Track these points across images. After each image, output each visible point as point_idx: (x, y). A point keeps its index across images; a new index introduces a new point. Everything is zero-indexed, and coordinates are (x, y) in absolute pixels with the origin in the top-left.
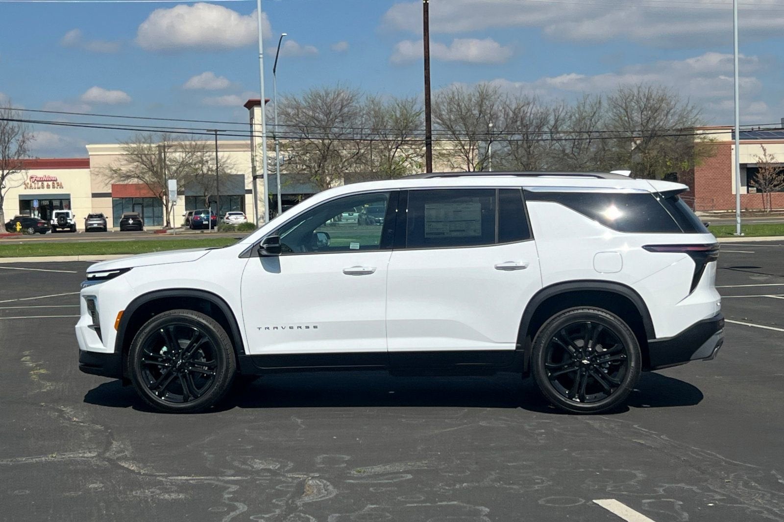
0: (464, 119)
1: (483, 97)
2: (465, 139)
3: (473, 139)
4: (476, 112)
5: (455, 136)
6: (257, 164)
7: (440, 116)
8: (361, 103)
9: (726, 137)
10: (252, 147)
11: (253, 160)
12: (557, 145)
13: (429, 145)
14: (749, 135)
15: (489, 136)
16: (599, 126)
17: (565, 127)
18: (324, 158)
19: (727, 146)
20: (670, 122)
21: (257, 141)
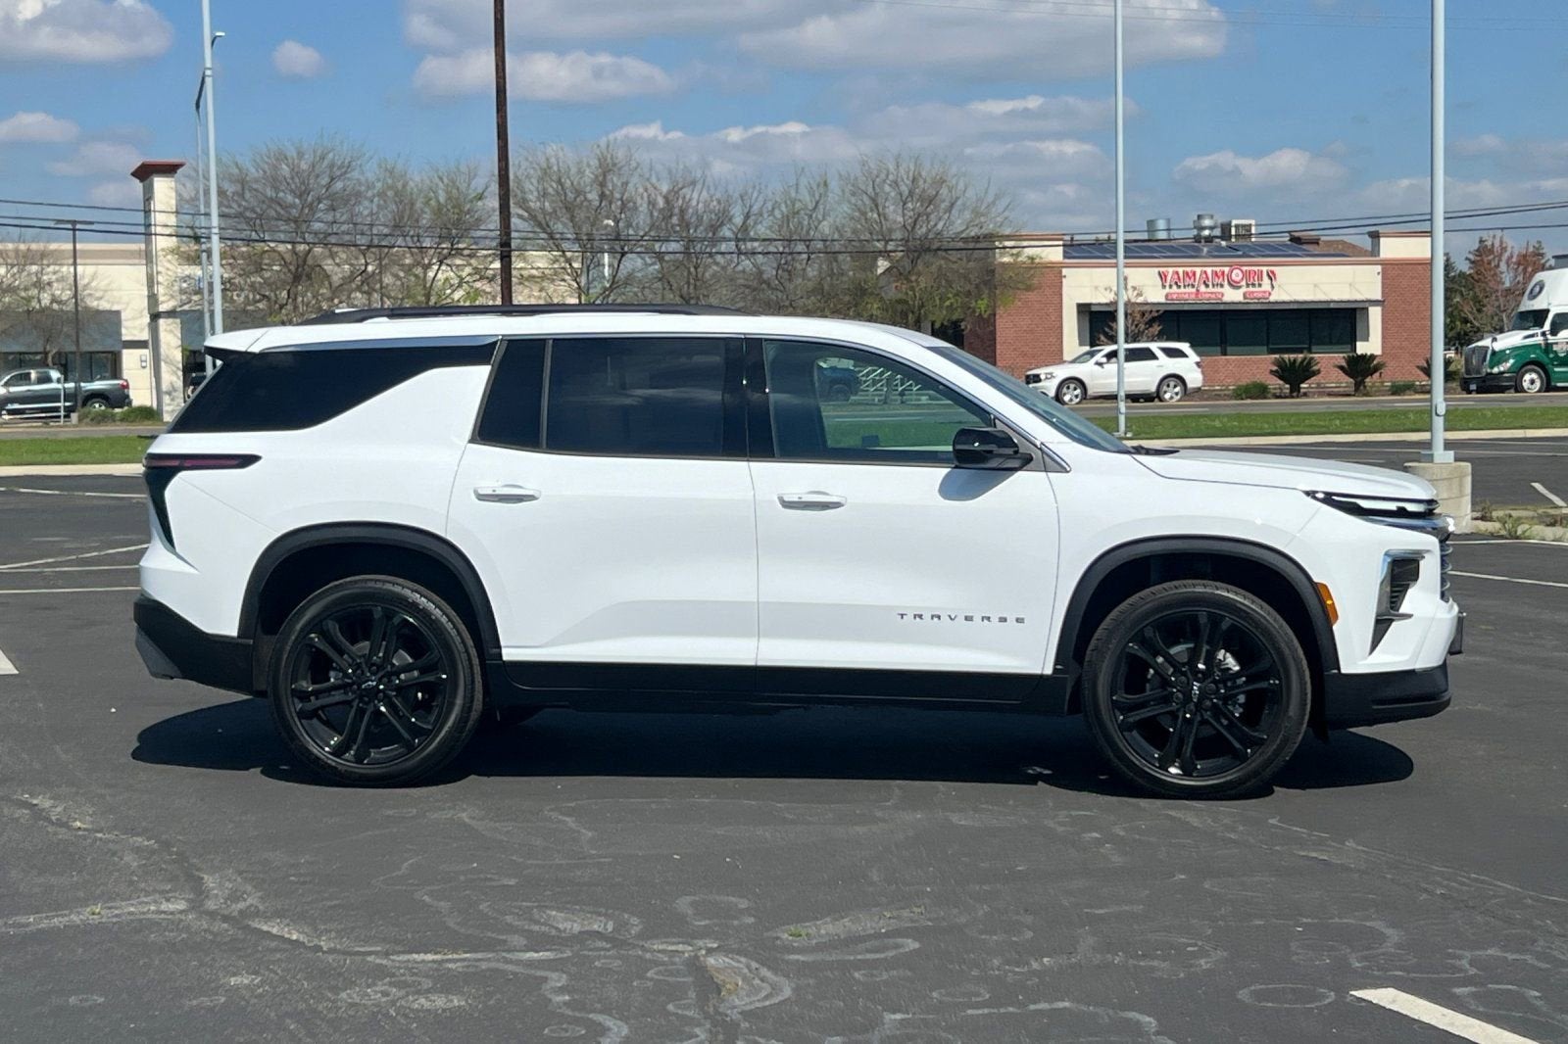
0: (569, 208)
1: (606, 168)
2: (573, 251)
3: (589, 248)
4: (593, 196)
5: (553, 241)
6: (161, 290)
7: (523, 203)
8: (369, 172)
9: (1054, 254)
10: (148, 257)
11: (151, 282)
12: (746, 264)
13: (506, 258)
14: (1089, 250)
15: (620, 243)
16: (826, 228)
17: (762, 230)
18: (297, 278)
19: (1055, 271)
20: (958, 224)
21: (162, 243)
